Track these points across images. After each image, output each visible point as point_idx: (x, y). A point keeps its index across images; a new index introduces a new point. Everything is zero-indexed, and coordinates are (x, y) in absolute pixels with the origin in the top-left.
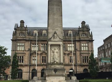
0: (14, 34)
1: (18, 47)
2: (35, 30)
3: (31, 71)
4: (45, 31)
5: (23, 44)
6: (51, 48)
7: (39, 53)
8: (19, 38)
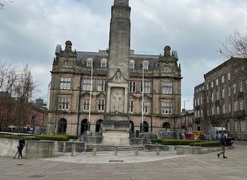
0: (56, 62)
1: (62, 84)
2: (89, 56)
3: (80, 122)
4: (106, 60)
5: (69, 80)
6: (111, 92)
7: (95, 94)
8: (63, 70)
